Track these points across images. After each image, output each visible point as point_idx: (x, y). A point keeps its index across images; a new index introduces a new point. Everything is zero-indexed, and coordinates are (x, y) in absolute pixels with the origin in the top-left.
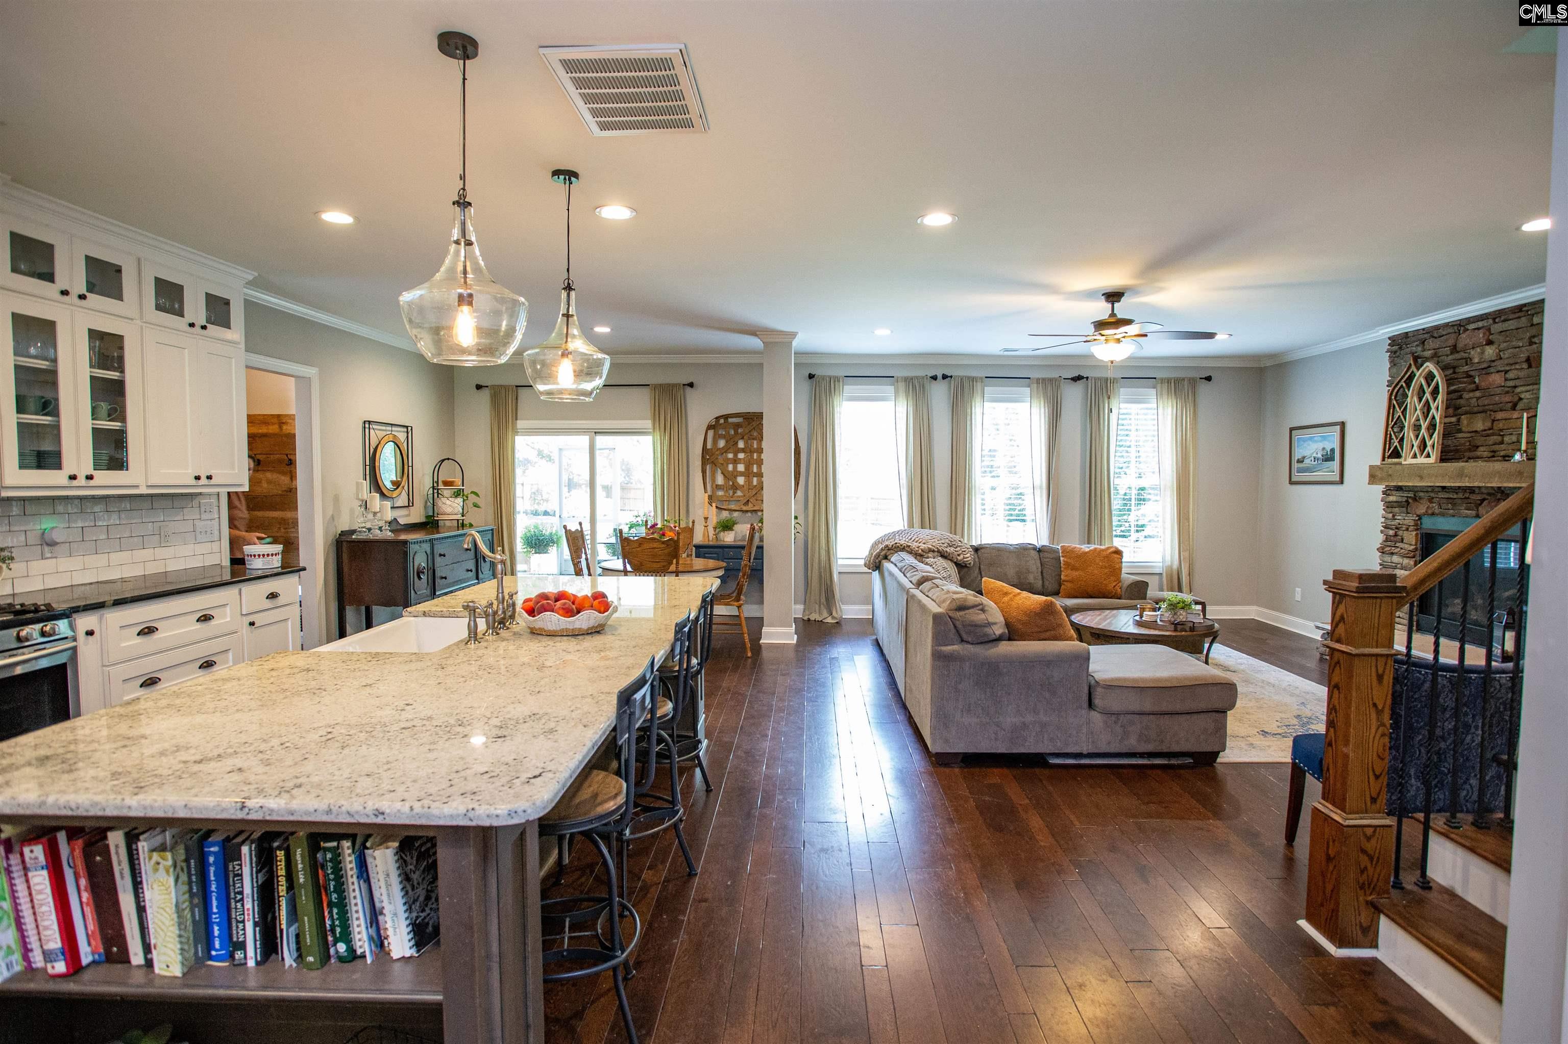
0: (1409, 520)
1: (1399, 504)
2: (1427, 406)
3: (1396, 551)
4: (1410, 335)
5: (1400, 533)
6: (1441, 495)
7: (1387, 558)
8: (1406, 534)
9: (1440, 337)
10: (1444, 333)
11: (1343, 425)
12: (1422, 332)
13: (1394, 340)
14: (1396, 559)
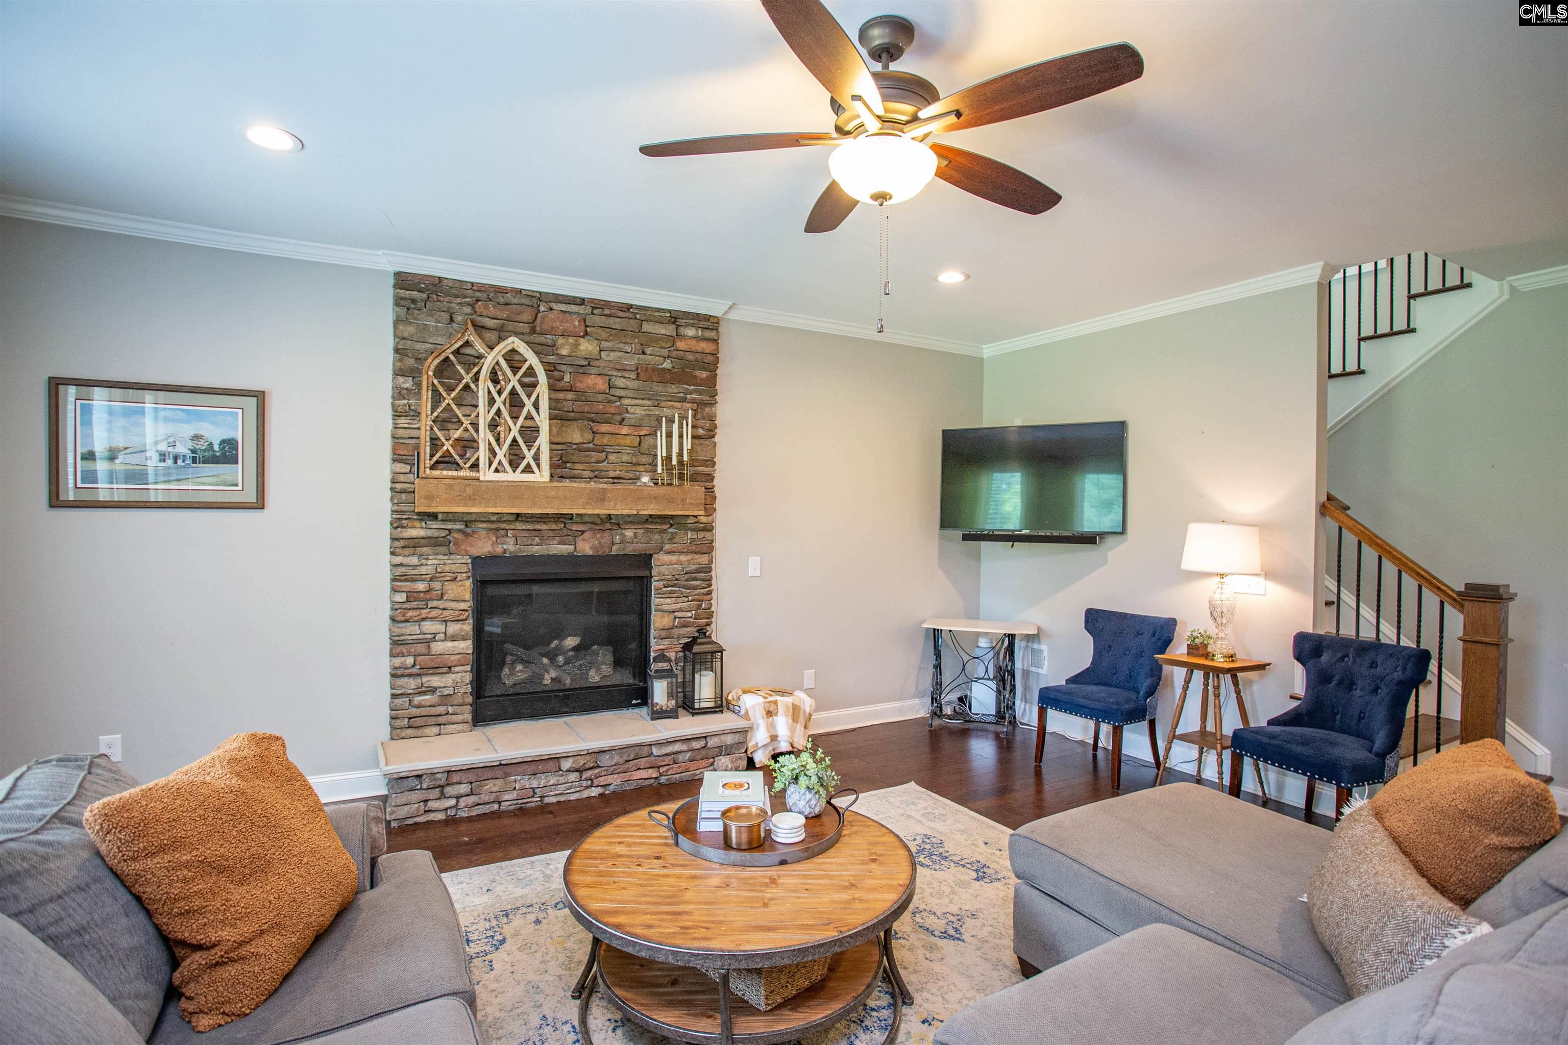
0: (459, 563)
1: (434, 542)
2: (515, 403)
3: (434, 613)
4: (445, 282)
5: (436, 585)
6: (519, 526)
7: (411, 629)
8: (449, 586)
9: (507, 304)
10: (515, 301)
11: (260, 397)
12: (469, 286)
13: (403, 281)
14: (429, 627)
